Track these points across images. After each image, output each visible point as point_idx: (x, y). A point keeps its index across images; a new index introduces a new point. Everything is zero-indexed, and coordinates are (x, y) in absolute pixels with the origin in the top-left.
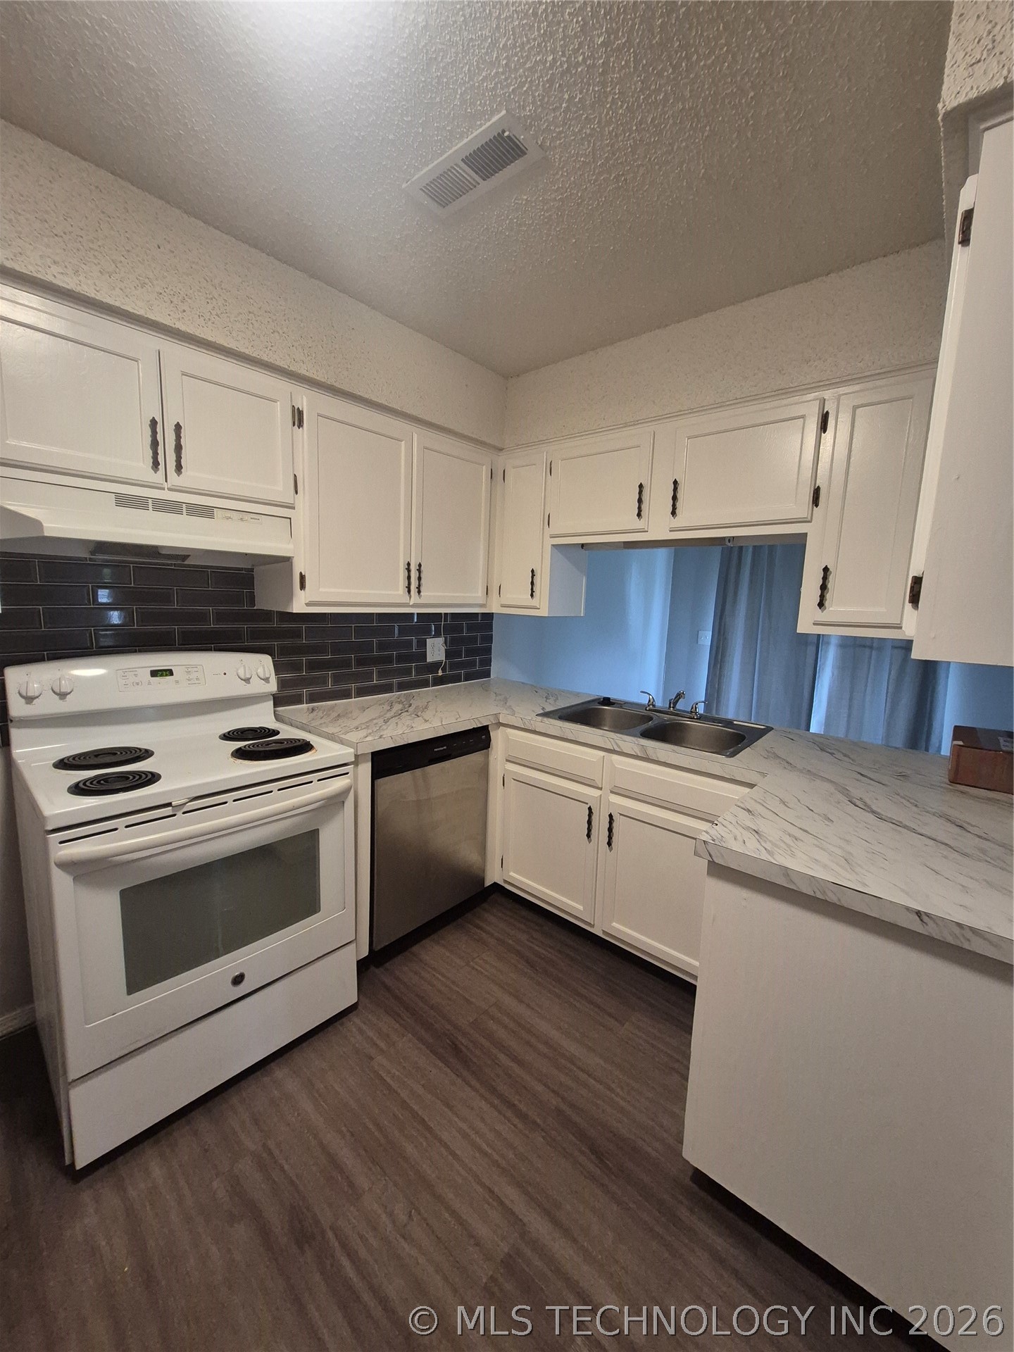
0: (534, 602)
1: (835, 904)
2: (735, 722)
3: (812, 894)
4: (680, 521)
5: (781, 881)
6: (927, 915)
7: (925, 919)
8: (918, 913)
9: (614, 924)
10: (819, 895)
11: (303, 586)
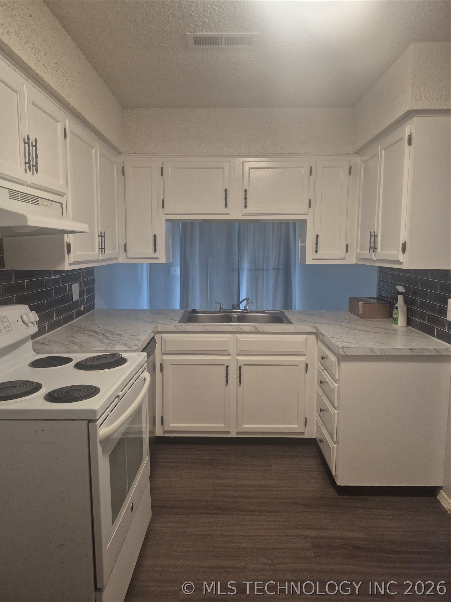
0: (156, 255)
1: (388, 355)
2: (266, 311)
3: (381, 354)
4: (249, 210)
5: (370, 353)
6: (413, 349)
7: (413, 350)
8: (411, 349)
9: (244, 426)
10: (383, 354)
11: (69, 251)
